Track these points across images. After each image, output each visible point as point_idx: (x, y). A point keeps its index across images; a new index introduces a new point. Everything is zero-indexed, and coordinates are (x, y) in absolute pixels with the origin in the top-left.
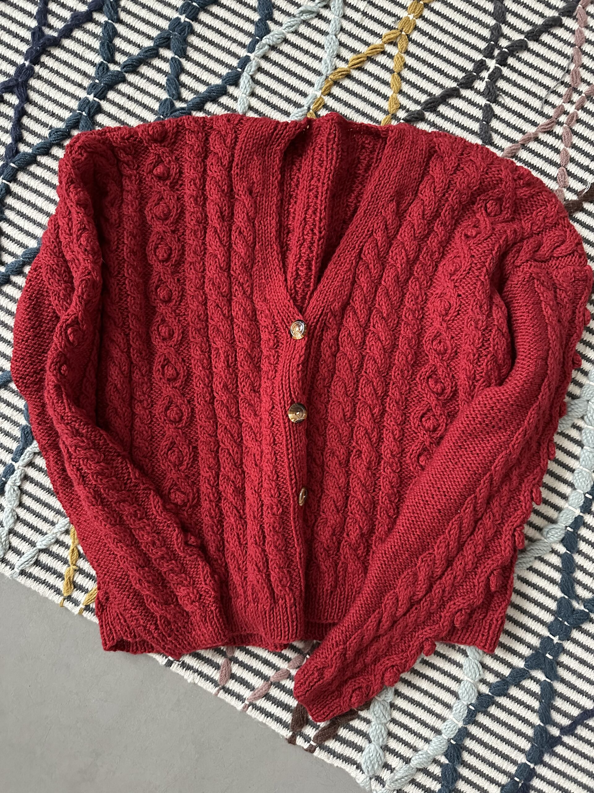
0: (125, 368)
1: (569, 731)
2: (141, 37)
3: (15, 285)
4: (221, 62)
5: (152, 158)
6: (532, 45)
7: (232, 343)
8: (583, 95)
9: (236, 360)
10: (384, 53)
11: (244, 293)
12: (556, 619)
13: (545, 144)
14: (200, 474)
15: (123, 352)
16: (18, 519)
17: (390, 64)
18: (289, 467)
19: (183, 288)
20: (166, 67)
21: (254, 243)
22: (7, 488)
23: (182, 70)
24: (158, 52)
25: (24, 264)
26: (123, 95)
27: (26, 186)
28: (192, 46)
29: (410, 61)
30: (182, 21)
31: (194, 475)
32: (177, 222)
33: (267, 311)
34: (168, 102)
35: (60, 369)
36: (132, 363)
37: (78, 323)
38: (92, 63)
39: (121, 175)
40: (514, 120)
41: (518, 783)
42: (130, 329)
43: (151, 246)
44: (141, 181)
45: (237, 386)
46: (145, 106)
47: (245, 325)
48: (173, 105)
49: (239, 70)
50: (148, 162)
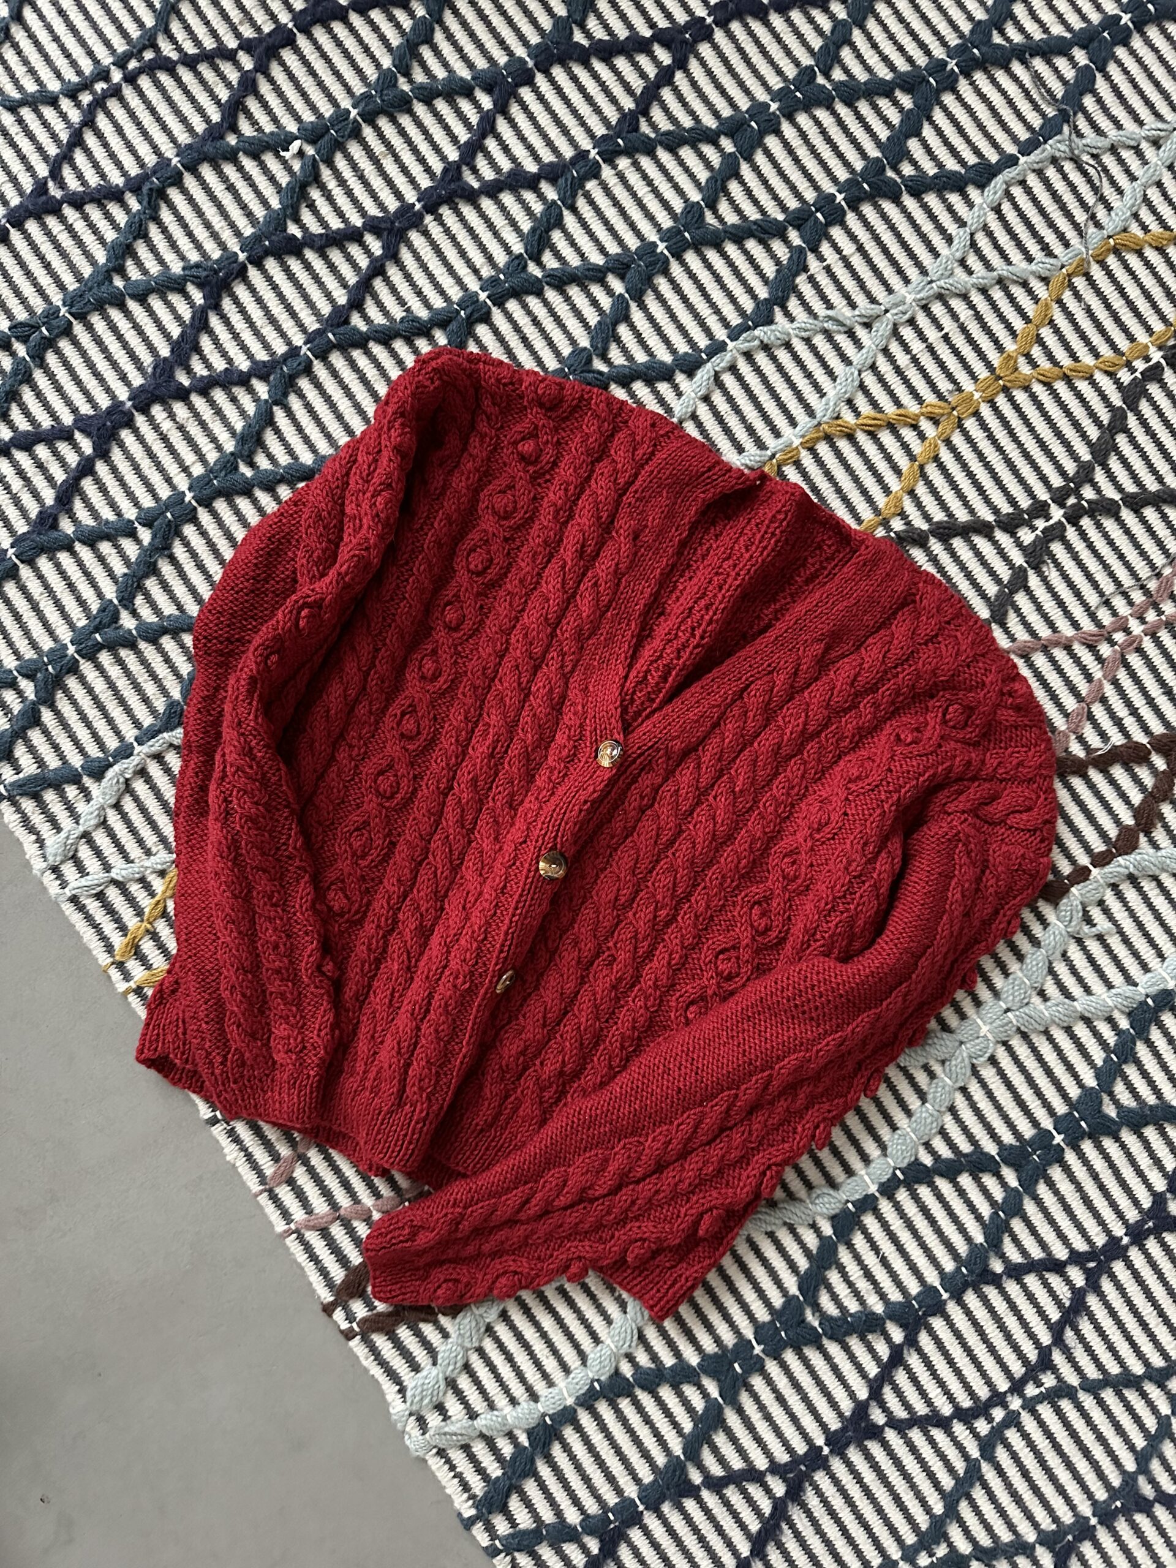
0: (353, 693)
1: (716, 1485)
2: (591, 244)
3: (255, 502)
4: (684, 333)
5: (524, 426)
6: (1126, 515)
7: (511, 728)
8: (1163, 618)
9: (506, 752)
10: (915, 427)
11: (562, 667)
12: (772, 1322)
13: (1077, 661)
14: (381, 882)
15: (359, 669)
16: (104, 824)
17: (916, 447)
18: (507, 934)
19: (482, 620)
20: (606, 302)
21: (608, 607)
22: (110, 773)
23: (627, 319)
24: (605, 276)
25: (282, 480)
26: (529, 313)
27: (335, 374)
28: (656, 291)
29: (946, 456)
30: (659, 250)
31: (373, 880)
32: (518, 528)
33: (580, 708)
34: (585, 354)
35: (267, 657)
36: (364, 689)
37: (320, 607)
38: (507, 249)
39: (473, 426)
40: (1049, 605)
41: (611, 1522)
42: (385, 645)
43: (466, 545)
44: (495, 449)
45: (491, 788)
46: (551, 343)
47: (541, 711)
48: (589, 361)
49: (704, 356)
50: (518, 428)
